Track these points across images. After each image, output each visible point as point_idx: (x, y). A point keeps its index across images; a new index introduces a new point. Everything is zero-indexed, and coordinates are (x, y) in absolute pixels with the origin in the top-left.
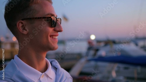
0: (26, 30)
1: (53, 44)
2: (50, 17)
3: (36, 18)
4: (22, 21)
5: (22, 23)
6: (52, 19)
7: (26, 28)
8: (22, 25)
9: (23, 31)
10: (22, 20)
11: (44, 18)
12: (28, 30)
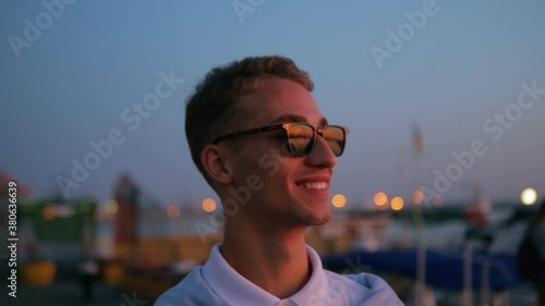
0: (226, 172)
1: (306, 206)
2: (280, 127)
3: (245, 133)
4: (214, 147)
5: (216, 153)
6: (285, 130)
7: (226, 167)
8: (216, 157)
9: (217, 176)
10: (215, 143)
11: (265, 129)
12: (230, 170)
